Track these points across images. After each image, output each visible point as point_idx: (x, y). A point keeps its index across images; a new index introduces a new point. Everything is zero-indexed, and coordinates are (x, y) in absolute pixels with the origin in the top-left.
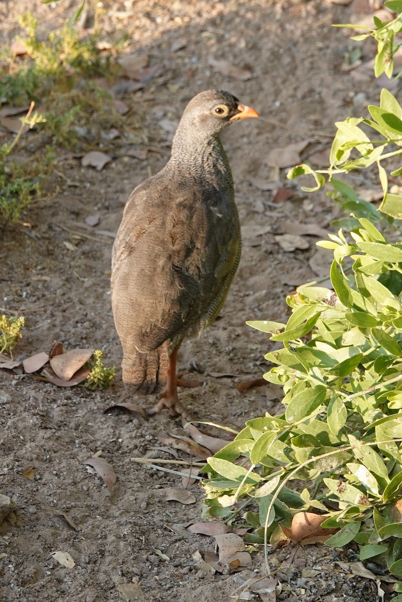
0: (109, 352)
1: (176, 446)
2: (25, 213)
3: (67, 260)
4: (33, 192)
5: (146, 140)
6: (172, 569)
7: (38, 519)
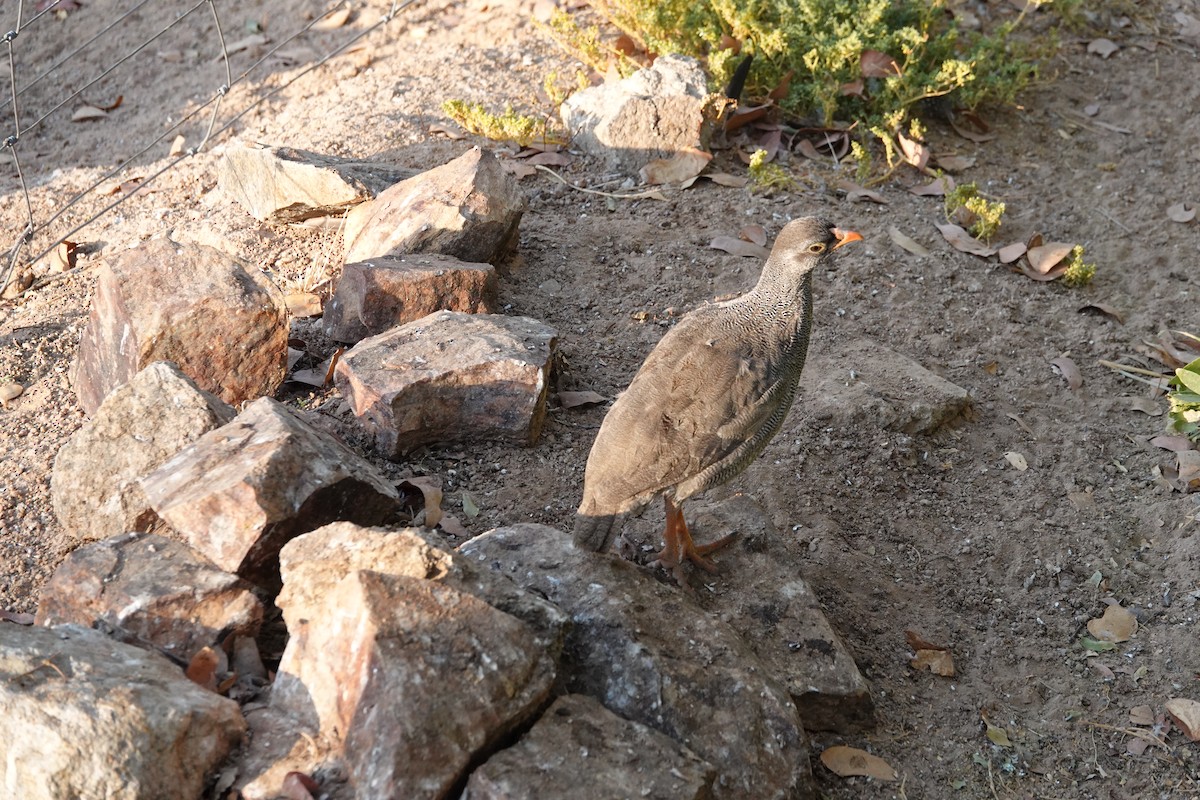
0: (1092, 248)
1: (1149, 355)
2: (1022, 95)
3: (1060, 148)
4: (1032, 74)
5: (1158, 31)
6: (1129, 482)
7: (994, 416)
